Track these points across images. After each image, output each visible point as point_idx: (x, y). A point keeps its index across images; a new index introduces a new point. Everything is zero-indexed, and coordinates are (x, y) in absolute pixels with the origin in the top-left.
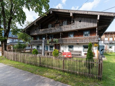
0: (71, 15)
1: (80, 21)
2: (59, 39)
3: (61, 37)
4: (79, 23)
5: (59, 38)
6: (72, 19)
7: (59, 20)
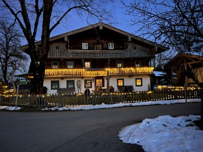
3: (109, 66)
4: (134, 50)
6: (125, 44)
7: (102, 40)
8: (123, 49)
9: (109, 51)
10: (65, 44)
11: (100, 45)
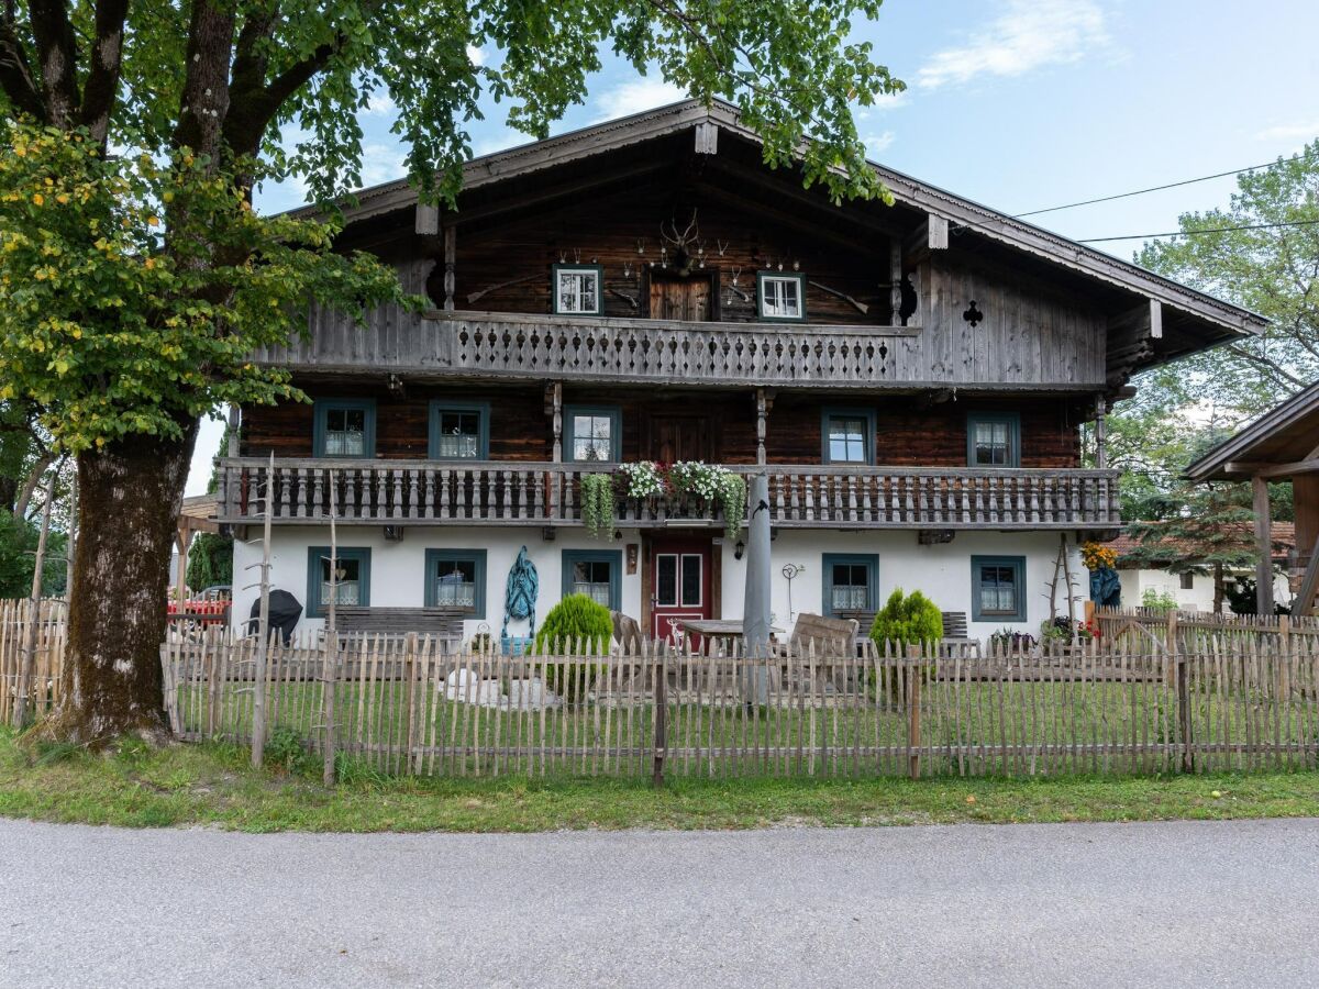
0: (938, 237)
1: (973, 317)
2: (751, 470)
3: (762, 450)
4: (965, 326)
5: (751, 457)
6: (897, 276)
7: (711, 246)
8: (881, 316)
9: (766, 328)
10: (425, 269)
11: (697, 289)
